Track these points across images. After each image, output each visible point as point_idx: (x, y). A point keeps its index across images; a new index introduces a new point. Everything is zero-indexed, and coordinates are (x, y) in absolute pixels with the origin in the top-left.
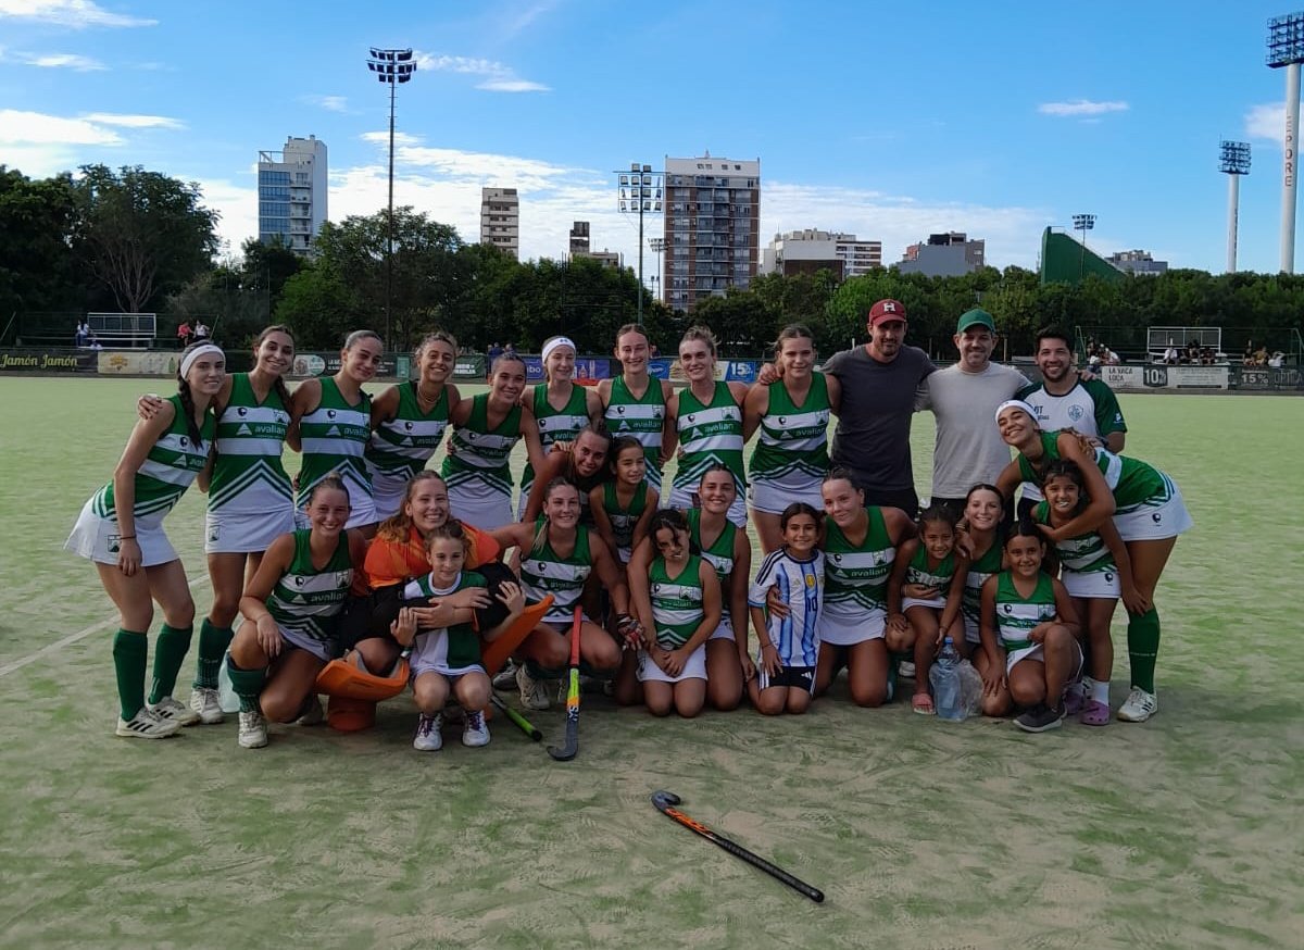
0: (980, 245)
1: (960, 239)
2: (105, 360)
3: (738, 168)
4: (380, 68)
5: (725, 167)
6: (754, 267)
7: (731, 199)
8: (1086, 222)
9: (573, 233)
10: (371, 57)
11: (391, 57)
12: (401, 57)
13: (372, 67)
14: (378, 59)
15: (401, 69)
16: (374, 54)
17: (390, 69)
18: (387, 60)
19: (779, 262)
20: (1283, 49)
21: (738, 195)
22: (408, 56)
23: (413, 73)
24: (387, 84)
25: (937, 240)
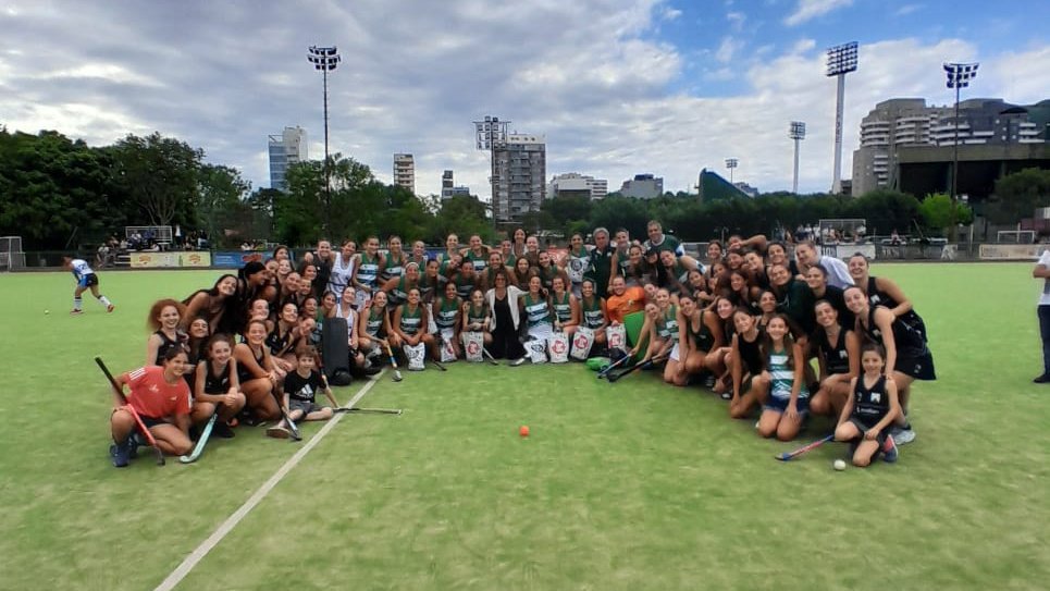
0: (661, 180)
1: (650, 177)
2: (135, 259)
3: (533, 139)
4: (317, 61)
5: (526, 139)
6: (543, 194)
7: (530, 157)
8: (732, 164)
9: (444, 177)
10: (309, 52)
11: (323, 53)
12: (330, 53)
13: (310, 60)
14: (314, 54)
15: (330, 61)
16: (312, 51)
17: (323, 61)
18: (320, 55)
19: (556, 191)
20: (834, 65)
21: (534, 155)
22: (333, 52)
23: (338, 63)
24: (321, 71)
25: (639, 178)
